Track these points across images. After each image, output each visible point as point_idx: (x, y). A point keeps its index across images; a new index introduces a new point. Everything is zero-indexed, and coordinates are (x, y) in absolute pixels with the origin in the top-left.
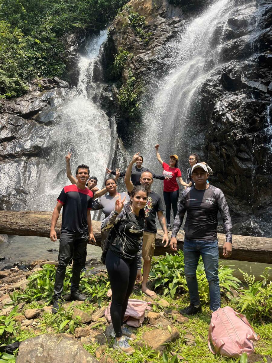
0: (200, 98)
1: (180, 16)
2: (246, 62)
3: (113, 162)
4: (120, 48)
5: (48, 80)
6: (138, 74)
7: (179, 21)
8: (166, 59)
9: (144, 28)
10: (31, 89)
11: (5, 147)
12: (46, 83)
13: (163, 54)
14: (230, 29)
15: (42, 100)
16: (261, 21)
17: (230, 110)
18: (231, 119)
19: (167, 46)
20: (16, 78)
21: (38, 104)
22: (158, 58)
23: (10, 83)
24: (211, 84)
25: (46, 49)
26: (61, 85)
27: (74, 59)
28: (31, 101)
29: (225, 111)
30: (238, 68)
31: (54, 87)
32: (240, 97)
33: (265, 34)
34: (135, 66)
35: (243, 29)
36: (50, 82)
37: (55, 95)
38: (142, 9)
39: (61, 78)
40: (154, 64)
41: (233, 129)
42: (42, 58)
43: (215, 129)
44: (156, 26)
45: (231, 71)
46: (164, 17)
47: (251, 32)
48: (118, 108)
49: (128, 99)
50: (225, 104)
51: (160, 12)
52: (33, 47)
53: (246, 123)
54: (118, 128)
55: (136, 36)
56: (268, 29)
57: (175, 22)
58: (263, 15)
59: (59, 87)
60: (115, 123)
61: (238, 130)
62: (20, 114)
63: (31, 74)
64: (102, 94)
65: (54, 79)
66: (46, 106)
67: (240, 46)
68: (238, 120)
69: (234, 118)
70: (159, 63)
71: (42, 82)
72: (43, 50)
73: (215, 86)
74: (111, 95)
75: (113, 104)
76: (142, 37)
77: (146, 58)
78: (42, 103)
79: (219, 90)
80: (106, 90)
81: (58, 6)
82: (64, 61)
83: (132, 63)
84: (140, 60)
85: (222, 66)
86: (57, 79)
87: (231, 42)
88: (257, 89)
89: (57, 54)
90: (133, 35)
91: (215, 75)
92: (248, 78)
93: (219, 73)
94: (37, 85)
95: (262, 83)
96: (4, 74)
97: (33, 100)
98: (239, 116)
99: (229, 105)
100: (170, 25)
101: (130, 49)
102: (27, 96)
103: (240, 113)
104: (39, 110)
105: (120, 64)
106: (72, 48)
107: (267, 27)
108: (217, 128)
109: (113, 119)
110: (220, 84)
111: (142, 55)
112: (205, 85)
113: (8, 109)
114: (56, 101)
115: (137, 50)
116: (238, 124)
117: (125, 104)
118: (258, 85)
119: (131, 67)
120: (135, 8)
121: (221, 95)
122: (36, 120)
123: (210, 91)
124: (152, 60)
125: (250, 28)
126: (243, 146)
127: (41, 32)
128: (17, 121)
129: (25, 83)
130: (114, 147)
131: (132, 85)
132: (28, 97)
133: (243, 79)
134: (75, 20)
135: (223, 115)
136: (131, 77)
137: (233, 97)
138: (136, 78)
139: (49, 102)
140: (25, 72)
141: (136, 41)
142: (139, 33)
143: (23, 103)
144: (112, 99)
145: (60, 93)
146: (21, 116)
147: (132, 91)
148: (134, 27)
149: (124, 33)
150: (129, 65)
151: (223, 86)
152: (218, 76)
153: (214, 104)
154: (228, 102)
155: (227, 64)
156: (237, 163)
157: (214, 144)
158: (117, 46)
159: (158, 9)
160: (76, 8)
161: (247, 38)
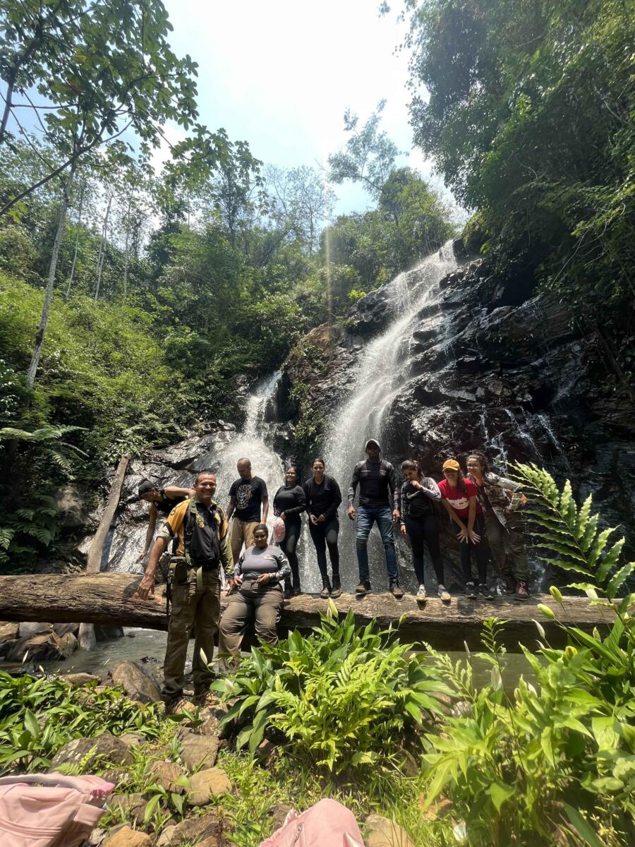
1: (361, 344)
2: (442, 371)
4: (296, 382)
5: (211, 424)
6: (316, 404)
7: (361, 348)
8: (347, 384)
9: (323, 360)
10: (189, 435)
11: (140, 507)
12: (207, 427)
13: (344, 380)
14: (417, 342)
15: (200, 446)
16: (452, 327)
17: (432, 427)
18: (435, 437)
19: (348, 372)
20: (172, 423)
21: (194, 450)
22: (338, 384)
23: (163, 430)
25: (212, 392)
26: (226, 428)
27: (243, 399)
29: (425, 428)
30: (433, 379)
31: (217, 431)
32: (443, 411)
33: (458, 339)
34: (312, 396)
35: (432, 340)
36: (213, 426)
37: (217, 438)
38: (319, 342)
39: (226, 421)
40: (334, 391)
41: (440, 450)
42: (206, 401)
44: (336, 356)
45: (425, 383)
46: (344, 347)
47: (441, 341)
48: (295, 447)
49: (306, 434)
50: (424, 420)
51: (339, 342)
52: (197, 391)
53: (457, 440)
55: (313, 368)
56: (462, 333)
57: (357, 350)
58: (453, 321)
59: (223, 430)
61: (448, 450)
62: (169, 464)
63: (191, 419)
64: (276, 435)
65: (218, 423)
66: (204, 452)
68: (445, 437)
69: (439, 436)
70: (339, 390)
71: (203, 427)
72: (208, 393)
73: (408, 401)
74: (286, 434)
75: (289, 444)
76: (320, 368)
77: (325, 386)
78: (199, 450)
79: (415, 406)
80: (280, 429)
81: (229, 349)
82: (230, 401)
83: (309, 394)
84: (318, 390)
85: (413, 380)
86: (221, 422)
87: (420, 356)
88: (462, 399)
89: (223, 396)
90: (310, 367)
91: (407, 390)
92: (448, 388)
93: (411, 387)
94: (197, 430)
95: (467, 391)
96: (157, 420)
97: (188, 447)
98: (445, 432)
99: (430, 421)
100: (351, 353)
101: (307, 381)
102: (182, 443)
103: (446, 428)
104: (194, 458)
105: (295, 397)
106: (242, 389)
107: (459, 331)
108: (419, 452)
109: (289, 462)
110: (414, 399)
111: (319, 385)
112: (396, 402)
113: (155, 459)
114: (216, 447)
115: (315, 381)
116: (446, 442)
117: (303, 442)
118: (463, 394)
119: (308, 399)
120: (311, 341)
121: (417, 411)
122: (189, 470)
123: (402, 408)
124: (331, 388)
125: (440, 337)
127: (208, 375)
128: (163, 473)
129: (182, 429)
132: (184, 443)
133: (443, 390)
134: (246, 361)
137: (433, 412)
138: (314, 409)
139: (209, 447)
140: (184, 418)
141: (313, 372)
142: (316, 365)
143: (176, 451)
144: (287, 438)
145: (223, 437)
146: (169, 466)
148: (310, 359)
149: (300, 366)
150: (306, 398)
151: (419, 400)
152: (410, 391)
153: (411, 422)
154: (427, 418)
155: (419, 377)
158: (293, 380)
159: (337, 340)
160: (249, 349)
161: (438, 348)
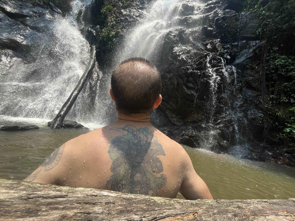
0: (163, 42)
3: (88, 72)
4: (107, 4)
6: (118, 20)
8: (138, 18)
12: (40, 2)
13: (137, 14)
14: (183, 10)
15: (33, 11)
16: (204, 9)
17: (183, 53)
19: (140, 11)
21: (27, 11)
22: (134, 15)
24: (173, 34)
26: (55, 10)
28: (20, 6)
30: (188, 31)
31: (48, 8)
32: (189, 48)
33: (207, 16)
34: (116, 15)
35: (191, 12)
36: (45, 3)
39: (56, 5)
40: (130, 17)
43: (171, 64)
45: (183, 31)
48: (99, 42)
49: (108, 35)
50: (180, 49)
53: (194, 64)
54: (96, 53)
59: (52, 10)
60: (95, 49)
64: (88, 30)
65: (49, 3)
66: (35, 16)
67: (189, 20)
68: (189, 61)
69: (187, 59)
70: (134, 18)
73: (174, 36)
74: (95, 32)
75: (95, 38)
77: (125, 13)
78: (31, 13)
79: (177, 40)
80: (91, 28)
83: (115, 14)
84: (121, 13)
86: (52, 4)
88: (199, 47)
91: (175, 31)
92: (194, 39)
95: (202, 44)
97: (22, 7)
98: (190, 58)
103: (191, 56)
104: (27, 16)
105: (105, 12)
108: (173, 63)
109: (94, 47)
110: (177, 37)
111: (122, 11)
112: (168, 34)
114: (46, 17)
115: (119, 8)
117: (105, 39)
119: (113, 16)
121: (178, 43)
122: (21, 22)
123: (171, 39)
124: (129, 15)
126: (191, 79)
130: (92, 63)
131: (113, 27)
133: (191, 39)
135: (179, 56)
136: (112, 22)
137: (184, 47)
138: (116, 22)
144: (95, 34)
145: (52, 14)
146: (3, 12)
147: (112, 30)
150: (112, 15)
151: (179, 39)
154: (182, 49)
156: (185, 90)
157: (169, 75)
158: (105, 1)
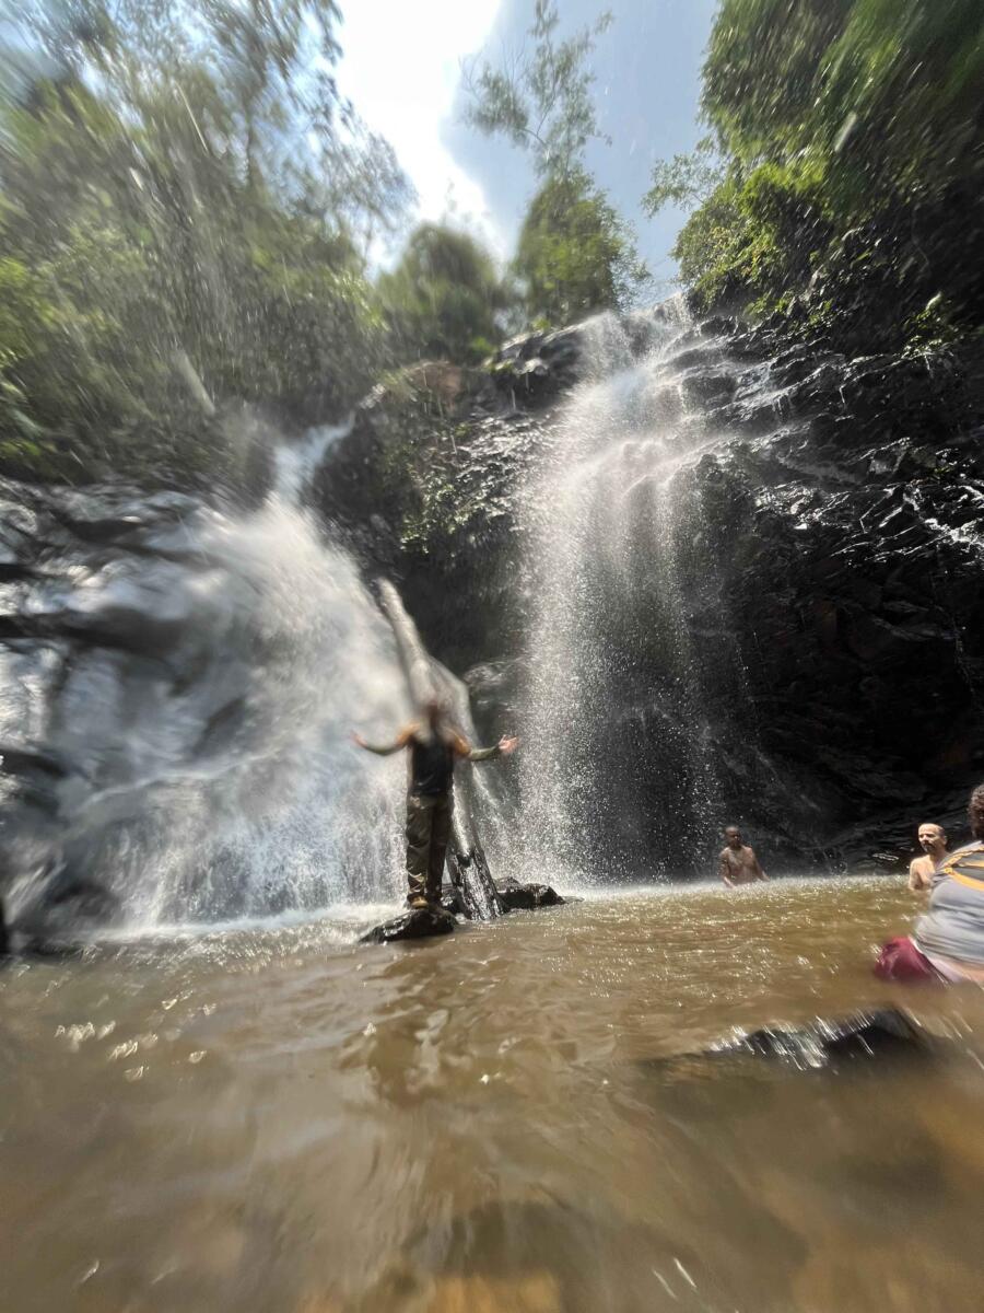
5: (175, 474)
10: (112, 479)
12: (166, 476)
15: (152, 506)
17: (803, 510)
18: (823, 523)
21: (136, 510)
28: (111, 499)
29: (788, 512)
33: (801, 389)
34: (447, 466)
36: (180, 477)
37: (199, 502)
38: (438, 386)
47: (753, 394)
58: (774, 367)
59: (209, 491)
67: (740, 415)
69: (833, 522)
73: (731, 467)
78: (149, 512)
92: (800, 459)
94: (136, 476)
102: (97, 486)
104: (136, 524)
110: (739, 465)
112: (705, 465)
119: (435, 470)
122: (123, 548)
123: (724, 475)
132: (100, 488)
135: (792, 519)
143: (78, 497)
146: (63, 524)
150: (427, 469)
158: (383, 438)
159: (475, 394)
